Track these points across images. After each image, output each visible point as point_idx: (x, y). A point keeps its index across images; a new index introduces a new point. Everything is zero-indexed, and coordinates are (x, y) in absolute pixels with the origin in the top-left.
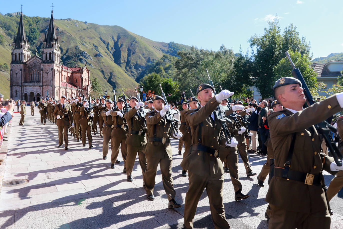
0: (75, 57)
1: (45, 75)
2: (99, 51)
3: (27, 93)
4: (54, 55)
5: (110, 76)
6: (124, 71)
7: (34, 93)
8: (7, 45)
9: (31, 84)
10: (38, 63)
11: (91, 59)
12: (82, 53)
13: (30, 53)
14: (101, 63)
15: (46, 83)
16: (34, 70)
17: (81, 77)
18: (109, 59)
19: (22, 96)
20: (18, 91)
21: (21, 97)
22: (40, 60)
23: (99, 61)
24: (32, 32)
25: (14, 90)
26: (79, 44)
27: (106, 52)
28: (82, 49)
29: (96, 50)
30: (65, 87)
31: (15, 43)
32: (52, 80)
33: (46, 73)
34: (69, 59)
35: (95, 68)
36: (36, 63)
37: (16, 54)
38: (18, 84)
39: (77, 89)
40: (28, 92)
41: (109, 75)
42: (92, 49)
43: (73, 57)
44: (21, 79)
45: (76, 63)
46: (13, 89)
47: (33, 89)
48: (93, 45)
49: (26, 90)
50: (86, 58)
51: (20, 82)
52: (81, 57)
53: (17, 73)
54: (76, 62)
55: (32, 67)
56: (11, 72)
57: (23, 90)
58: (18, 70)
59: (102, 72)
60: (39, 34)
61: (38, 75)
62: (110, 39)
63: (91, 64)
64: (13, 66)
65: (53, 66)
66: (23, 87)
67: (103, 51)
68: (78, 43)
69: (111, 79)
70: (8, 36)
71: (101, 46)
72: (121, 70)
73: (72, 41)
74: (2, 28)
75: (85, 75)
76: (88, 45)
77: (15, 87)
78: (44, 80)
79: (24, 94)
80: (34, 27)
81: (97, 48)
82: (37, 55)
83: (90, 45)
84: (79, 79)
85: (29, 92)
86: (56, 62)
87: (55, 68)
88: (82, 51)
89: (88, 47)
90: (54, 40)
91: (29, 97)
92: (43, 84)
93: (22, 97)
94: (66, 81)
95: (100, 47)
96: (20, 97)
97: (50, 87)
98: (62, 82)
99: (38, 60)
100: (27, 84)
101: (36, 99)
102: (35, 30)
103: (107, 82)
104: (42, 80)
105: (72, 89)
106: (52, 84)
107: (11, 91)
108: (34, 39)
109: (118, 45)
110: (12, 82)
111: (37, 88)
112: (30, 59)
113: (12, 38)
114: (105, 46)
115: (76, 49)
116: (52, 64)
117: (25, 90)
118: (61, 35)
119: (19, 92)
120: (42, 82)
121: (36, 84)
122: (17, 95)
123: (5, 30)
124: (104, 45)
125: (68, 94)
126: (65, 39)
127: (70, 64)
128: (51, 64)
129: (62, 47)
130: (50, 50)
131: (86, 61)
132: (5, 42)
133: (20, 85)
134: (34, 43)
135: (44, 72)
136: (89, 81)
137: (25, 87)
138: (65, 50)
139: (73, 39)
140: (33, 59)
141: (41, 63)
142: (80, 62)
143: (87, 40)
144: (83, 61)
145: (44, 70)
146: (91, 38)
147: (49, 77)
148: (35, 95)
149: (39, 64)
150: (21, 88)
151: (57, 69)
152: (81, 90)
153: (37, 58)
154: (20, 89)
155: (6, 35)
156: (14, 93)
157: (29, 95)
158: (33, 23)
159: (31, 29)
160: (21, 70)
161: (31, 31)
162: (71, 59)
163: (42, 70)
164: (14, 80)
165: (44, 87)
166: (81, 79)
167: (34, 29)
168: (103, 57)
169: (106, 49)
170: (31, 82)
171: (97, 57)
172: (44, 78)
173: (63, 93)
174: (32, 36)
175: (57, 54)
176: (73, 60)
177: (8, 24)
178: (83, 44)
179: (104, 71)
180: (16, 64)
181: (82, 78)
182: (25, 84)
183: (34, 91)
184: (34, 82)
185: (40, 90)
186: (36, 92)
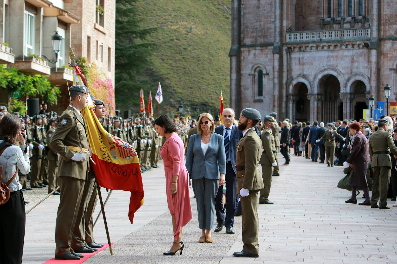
3: (306, 82)
7: (341, 80)
9: (325, 36)
15: (395, 27)
19: (284, 99)
20: (267, 74)
21: (280, 106)
25: (247, 70)
38: (265, 37)
40: (311, 78)
44: (278, 12)
46: (243, 64)
47: (333, 62)
49: (303, 64)
51: (273, 26)
57: (289, 65)
66: (290, 51)
77: (253, 52)
78: (386, 11)
79: (291, 88)
85: (315, 77)
91: (314, 105)
92: (379, 30)
93: (284, 105)
96: (276, 104)
100: (305, 37)
101: (347, 109)
104: (375, 12)
107: (234, 76)
110: (239, 33)
111: (353, 56)
117: (296, 70)
119: (271, 76)
120: (375, 23)
121: (349, 35)
122: (260, 93)
133: (272, 44)
137: (296, 50)
148: (342, 90)
150: (277, 56)
154: (276, 64)
156: (247, 82)
157: (316, 92)
164: (249, 19)
165: (387, 46)
170: (329, 23)
182: (299, 39)
183: (339, 68)
184: (339, 23)
185: (369, 61)
186: (346, 77)
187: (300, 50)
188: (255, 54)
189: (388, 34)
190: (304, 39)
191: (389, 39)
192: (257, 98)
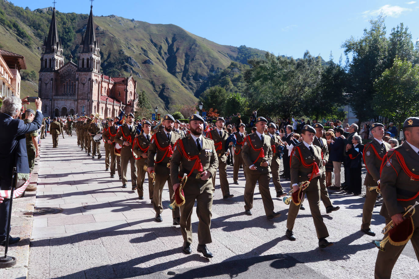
0: (118, 64)
1: (81, 86)
2: (149, 57)
3: (58, 109)
4: (92, 61)
5: (162, 89)
6: (180, 82)
7: (67, 108)
8: (35, 49)
9: (64, 97)
10: (72, 71)
11: (138, 66)
12: (128, 59)
13: (63, 58)
14: (151, 72)
15: (82, 96)
16: (67, 80)
17: (125, 89)
18: (161, 67)
19: (52, 112)
20: (48, 106)
21: (51, 114)
22: (75, 68)
23: (148, 69)
24: (66, 33)
26: (124, 48)
27: (158, 58)
28: (127, 53)
29: (145, 55)
30: (105, 102)
31: (45, 47)
32: (90, 92)
33: (82, 84)
34: (111, 67)
35: (143, 79)
36: (70, 71)
37: (46, 60)
38: (48, 97)
39: (120, 105)
40: (60, 107)
41: (161, 87)
42: (140, 54)
43: (116, 64)
44: (51, 91)
45: (119, 72)
47: (66, 104)
48: (142, 48)
49: (58, 104)
50: (132, 65)
51: (50, 94)
52: (126, 64)
53: (47, 84)
54: (119, 70)
55: (65, 75)
56: (40, 82)
57: (54, 104)
58: (48, 80)
59: (152, 83)
60: (75, 35)
61: (73, 86)
62: (163, 42)
63: (138, 74)
64: (43, 74)
65: (91, 76)
66: (54, 100)
67: (154, 56)
68: (122, 46)
69: (164, 93)
70: (36, 38)
71: (152, 51)
72: (177, 82)
73: (115, 44)
74: (30, 28)
75: (131, 87)
76: (135, 49)
78: (80, 93)
79: (54, 110)
80: (69, 26)
81: (147, 53)
82: (71, 61)
83: (137, 49)
84: (123, 92)
86: (95, 70)
87: (94, 78)
88: (128, 57)
89: (135, 52)
90: (93, 42)
91: (60, 114)
92: (78, 97)
94: (106, 95)
95: (150, 51)
97: (86, 101)
98: (101, 96)
99: (73, 68)
102: (70, 29)
103: (158, 96)
104: (77, 93)
105: (114, 105)
106: (90, 98)
108: (68, 41)
109: (173, 49)
110: (41, 95)
111: (71, 103)
112: (63, 67)
113: (42, 40)
114: (157, 50)
115: (120, 53)
116: (90, 73)
117: (56, 105)
118: (102, 36)
119: (49, 106)
120: (77, 95)
121: (70, 97)
123: (33, 29)
124: (155, 48)
125: (108, 110)
126: (106, 42)
127: (111, 73)
128: (88, 73)
129: (103, 52)
130: (87, 55)
131: (132, 69)
132: (34, 44)
133: (50, 99)
134: (68, 46)
135: (80, 83)
136: (136, 95)
137: (56, 100)
138: (106, 55)
139: (116, 41)
140: (66, 66)
141: (77, 71)
142: (124, 70)
143: (134, 43)
144: (129, 69)
145: (80, 80)
146: (138, 40)
147: (86, 89)
148: (68, 111)
149: (74, 72)
150: (51, 102)
151: (96, 79)
152: (125, 106)
153: (71, 65)
154: (51, 104)
155: (35, 36)
157: (61, 110)
158: (67, 21)
159: (65, 28)
160: (52, 79)
161: (65, 31)
162: (114, 67)
163: (78, 80)
164: (43, 92)
165: (80, 101)
166: (125, 92)
167: (68, 29)
168: (153, 64)
169: (158, 54)
170: (64, 94)
171: (147, 64)
172: (79, 90)
173: (102, 109)
174: (66, 37)
175: (97, 60)
176: (116, 68)
177: (37, 23)
178: (129, 48)
179: (155, 82)
180: (46, 73)
181: (127, 91)
182: (57, 98)
183: (67, 105)
184: (67, 94)
185: (75, 104)
186: (69, 108)
187: (57, 101)
188: (45, 101)
189: (80, 98)
190: (58, 98)
191: (80, 99)
192: (45, 112)
